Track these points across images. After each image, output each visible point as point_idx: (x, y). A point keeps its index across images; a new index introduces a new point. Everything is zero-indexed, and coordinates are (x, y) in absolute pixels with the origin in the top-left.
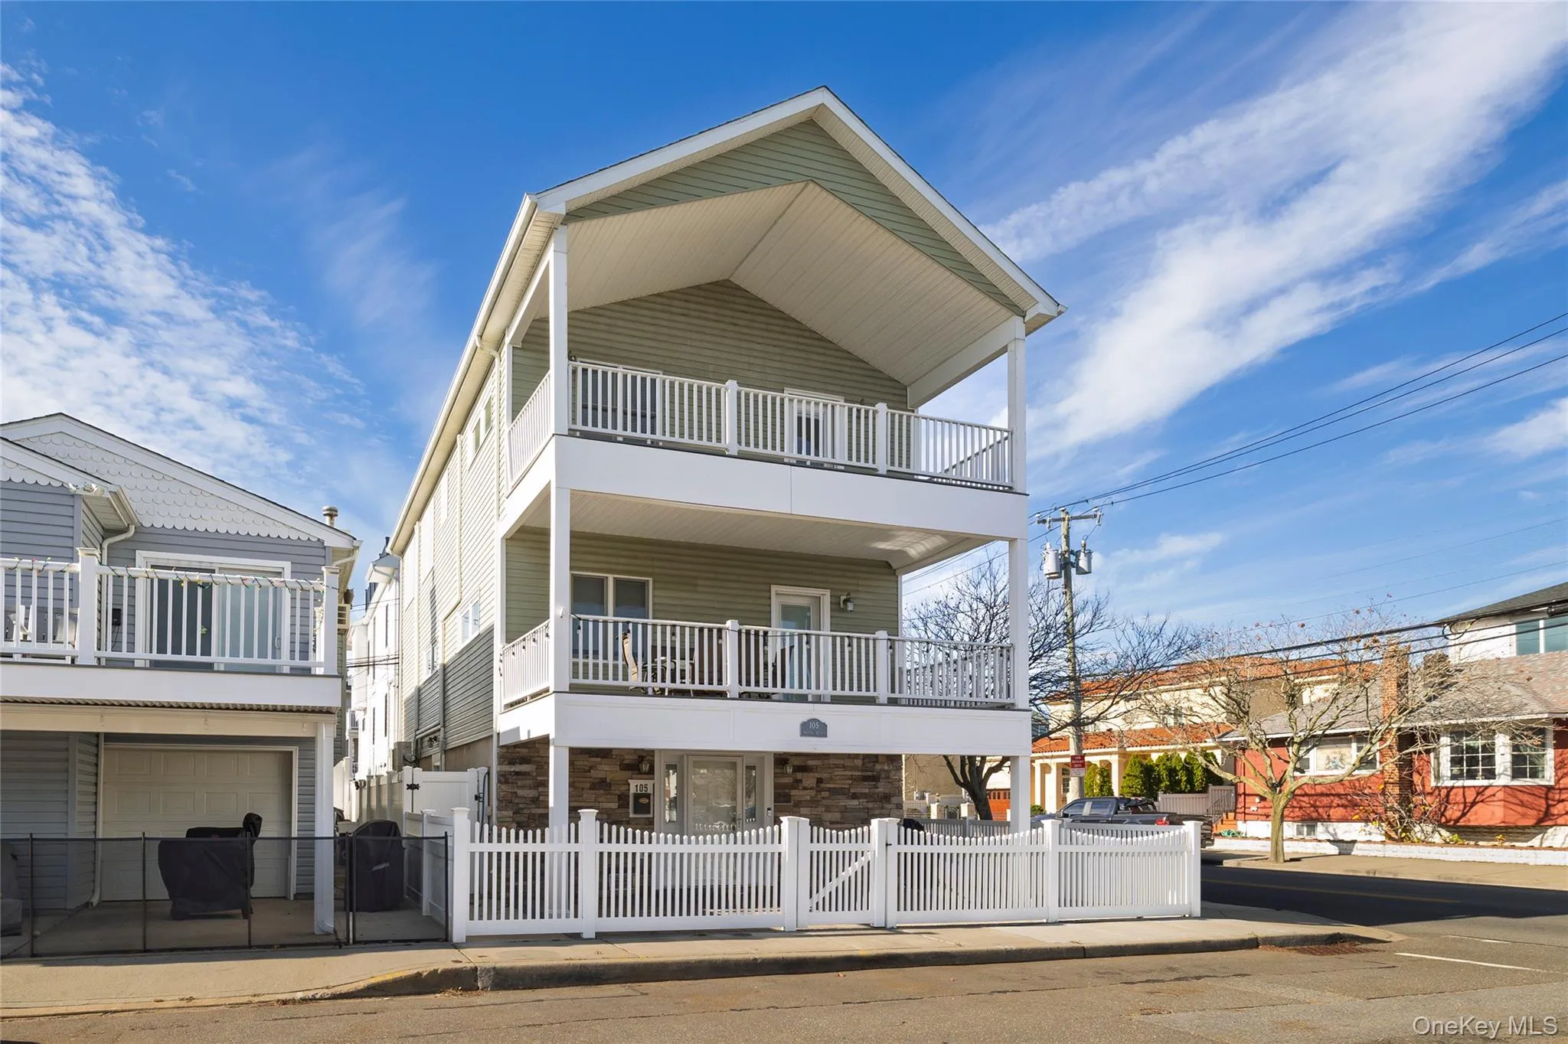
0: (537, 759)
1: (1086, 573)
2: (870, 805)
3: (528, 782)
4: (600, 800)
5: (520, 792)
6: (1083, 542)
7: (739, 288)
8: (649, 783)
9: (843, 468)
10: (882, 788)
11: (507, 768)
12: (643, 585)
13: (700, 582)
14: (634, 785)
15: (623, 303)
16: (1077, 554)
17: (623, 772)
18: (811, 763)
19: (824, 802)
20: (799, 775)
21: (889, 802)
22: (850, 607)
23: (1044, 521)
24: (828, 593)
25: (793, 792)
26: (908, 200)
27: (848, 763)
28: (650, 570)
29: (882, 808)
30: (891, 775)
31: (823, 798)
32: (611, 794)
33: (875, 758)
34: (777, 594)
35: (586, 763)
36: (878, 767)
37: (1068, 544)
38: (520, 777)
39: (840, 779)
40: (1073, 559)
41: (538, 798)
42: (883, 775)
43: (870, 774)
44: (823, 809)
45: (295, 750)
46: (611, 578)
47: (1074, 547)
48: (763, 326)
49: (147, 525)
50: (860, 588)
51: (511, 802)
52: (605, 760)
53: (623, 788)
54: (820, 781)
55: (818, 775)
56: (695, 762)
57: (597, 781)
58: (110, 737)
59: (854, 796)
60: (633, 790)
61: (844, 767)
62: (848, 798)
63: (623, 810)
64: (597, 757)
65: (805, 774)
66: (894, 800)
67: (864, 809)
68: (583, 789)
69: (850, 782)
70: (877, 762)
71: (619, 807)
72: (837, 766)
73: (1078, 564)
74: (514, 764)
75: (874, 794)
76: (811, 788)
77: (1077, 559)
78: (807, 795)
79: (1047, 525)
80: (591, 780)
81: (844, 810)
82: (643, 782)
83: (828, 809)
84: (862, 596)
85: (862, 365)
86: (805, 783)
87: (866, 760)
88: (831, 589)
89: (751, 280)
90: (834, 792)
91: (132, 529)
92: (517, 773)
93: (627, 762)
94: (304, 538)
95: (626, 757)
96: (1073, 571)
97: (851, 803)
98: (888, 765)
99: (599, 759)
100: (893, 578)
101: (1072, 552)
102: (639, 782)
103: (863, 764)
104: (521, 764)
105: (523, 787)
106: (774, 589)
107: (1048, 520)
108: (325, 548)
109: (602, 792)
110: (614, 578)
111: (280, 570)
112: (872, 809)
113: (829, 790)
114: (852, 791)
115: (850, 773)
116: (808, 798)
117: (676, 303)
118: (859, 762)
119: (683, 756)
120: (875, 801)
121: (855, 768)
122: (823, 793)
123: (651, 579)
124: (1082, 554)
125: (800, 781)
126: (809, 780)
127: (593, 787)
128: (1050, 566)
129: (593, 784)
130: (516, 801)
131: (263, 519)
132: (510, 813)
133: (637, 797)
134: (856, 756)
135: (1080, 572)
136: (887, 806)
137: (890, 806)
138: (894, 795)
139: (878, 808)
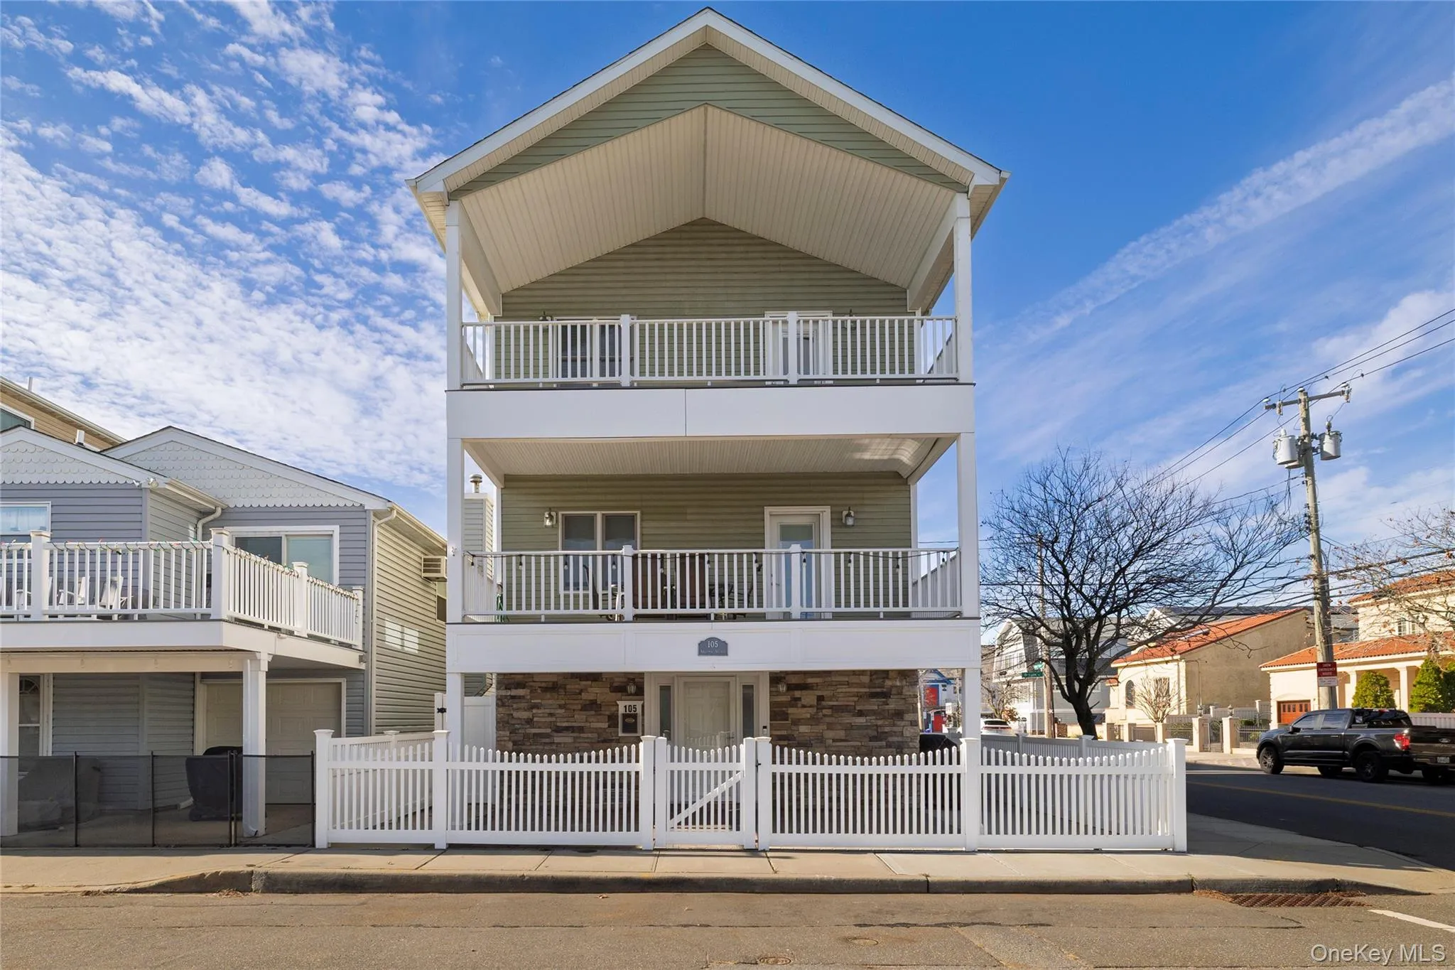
0: (532, 684)
1: (1331, 458)
2: (880, 723)
3: (523, 705)
4: (591, 720)
5: (516, 714)
6: (1327, 423)
7: (715, 223)
8: (639, 704)
9: (831, 382)
10: (893, 705)
11: (504, 693)
12: (633, 517)
13: (689, 511)
14: (622, 706)
15: (598, 259)
16: (1321, 438)
17: (613, 694)
18: (810, 680)
19: (827, 720)
20: (797, 694)
21: (902, 719)
22: (850, 522)
23: (1274, 406)
24: (828, 509)
25: (791, 710)
26: (817, 100)
27: (854, 680)
28: (638, 504)
29: (894, 725)
30: (904, 691)
31: (824, 716)
32: (600, 715)
33: (885, 674)
34: (771, 515)
35: (577, 686)
36: (888, 683)
37: (1308, 427)
38: (516, 700)
39: (844, 696)
40: (1315, 444)
41: (532, 720)
42: (894, 691)
43: (878, 690)
44: (825, 727)
45: (343, 681)
46: (599, 514)
47: (1315, 429)
48: (743, 255)
49: (232, 506)
50: (866, 502)
51: (508, 723)
52: (594, 684)
53: (614, 709)
54: (820, 698)
55: (820, 693)
56: (685, 683)
57: (588, 702)
58: (205, 676)
59: (861, 714)
60: (621, 710)
61: (848, 684)
62: (854, 716)
63: (612, 730)
64: (587, 680)
65: (804, 692)
66: (908, 717)
67: (874, 726)
68: (574, 710)
69: (856, 699)
70: (888, 678)
71: (609, 727)
72: (841, 683)
73: (1322, 449)
74: (510, 689)
75: (884, 710)
76: (811, 706)
77: (1321, 444)
78: (806, 713)
79: (1278, 409)
80: (581, 702)
81: (850, 728)
82: (632, 703)
83: (830, 727)
84: (867, 509)
85: (853, 275)
86: (804, 702)
87: (874, 677)
88: (832, 506)
89: (720, 212)
90: (837, 709)
91: (219, 511)
92: (513, 697)
93: (615, 684)
94: (349, 504)
95: (616, 679)
96: (1316, 458)
97: (857, 721)
98: (901, 680)
99: (589, 683)
100: (903, 488)
101: (1314, 437)
102: (628, 703)
103: (871, 680)
104: (516, 688)
105: (518, 709)
106: (768, 510)
107: (1278, 403)
108: (365, 511)
109: (593, 713)
110: (603, 514)
111: (331, 533)
112: (880, 726)
113: (831, 707)
114: (858, 708)
115: (856, 690)
116: (808, 716)
117: (651, 249)
118: (866, 679)
119: (673, 678)
120: (884, 718)
121: (862, 685)
122: (824, 711)
123: (638, 513)
124: (1327, 437)
125: (799, 699)
126: (809, 698)
127: (585, 708)
128: (1283, 454)
129: (585, 705)
130: (513, 722)
131: (317, 492)
132: (508, 733)
133: (625, 716)
134: (862, 672)
135: (1326, 457)
136: (899, 723)
137: (903, 723)
138: (908, 712)
139: (889, 726)
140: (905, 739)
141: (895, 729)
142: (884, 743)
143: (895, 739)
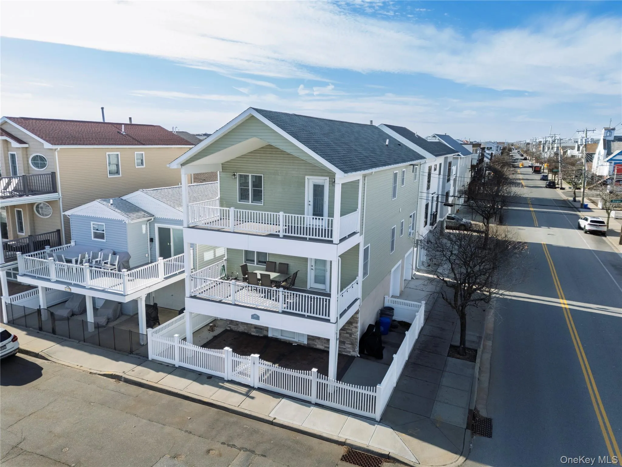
49: (156, 217)
91: (153, 219)
136: (351, 326)
137: (352, 326)
138: (354, 323)
139: (348, 326)
140: (353, 332)
141: (349, 328)
142: (345, 332)
143: (349, 331)
